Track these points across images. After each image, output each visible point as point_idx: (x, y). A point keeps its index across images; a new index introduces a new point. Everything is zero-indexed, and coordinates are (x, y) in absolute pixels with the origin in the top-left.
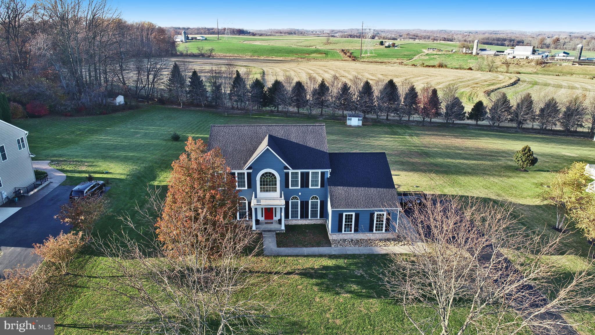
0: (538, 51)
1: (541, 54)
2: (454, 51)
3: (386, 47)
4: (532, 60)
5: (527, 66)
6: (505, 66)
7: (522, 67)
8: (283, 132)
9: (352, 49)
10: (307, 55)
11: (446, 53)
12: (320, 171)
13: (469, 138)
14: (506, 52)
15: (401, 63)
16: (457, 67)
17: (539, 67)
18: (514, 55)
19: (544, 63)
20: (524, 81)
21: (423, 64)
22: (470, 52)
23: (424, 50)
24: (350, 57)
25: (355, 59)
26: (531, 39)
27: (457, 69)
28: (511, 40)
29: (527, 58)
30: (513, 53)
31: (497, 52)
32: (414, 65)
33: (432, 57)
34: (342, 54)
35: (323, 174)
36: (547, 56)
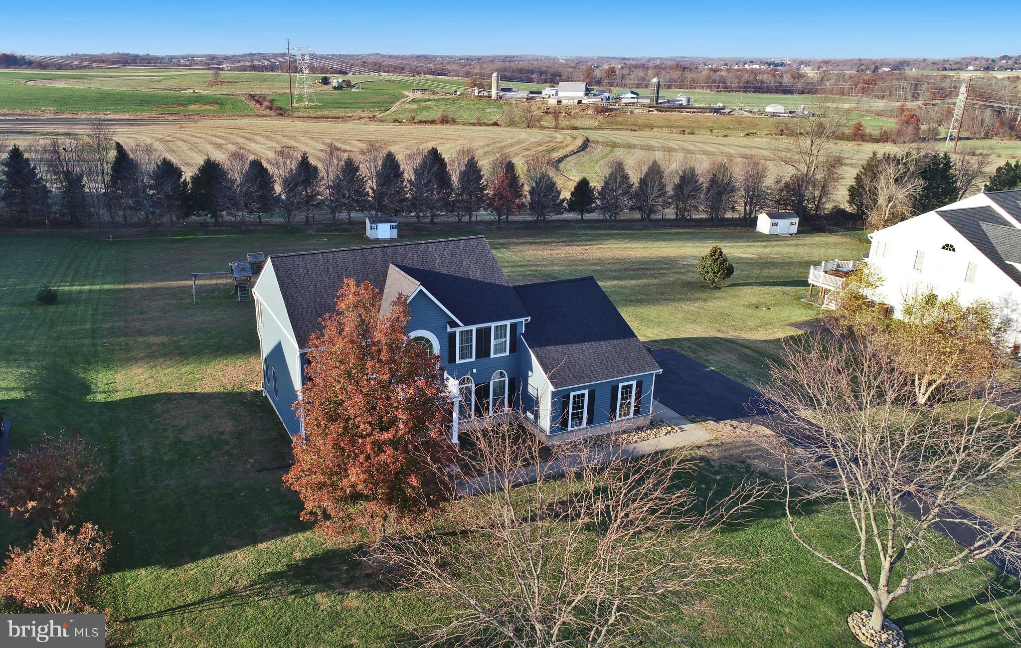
0: (593, 89)
1: (599, 95)
2: (458, 93)
3: (335, 88)
4: (588, 106)
5: (582, 117)
6: (550, 117)
7: (575, 117)
8: (415, 256)
9: (269, 92)
10: (181, 108)
11: (445, 97)
12: (508, 323)
13: (587, 243)
14: (544, 92)
15: (372, 118)
16: (471, 121)
17: (600, 117)
18: (559, 98)
19: (608, 110)
20: (597, 142)
21: (413, 118)
22: (486, 94)
23: (406, 93)
24: (271, 109)
25: (282, 113)
26: (571, 70)
27: (474, 124)
28: (541, 73)
29: (580, 102)
30: (557, 94)
31: (531, 93)
32: (396, 121)
33: (424, 104)
34: (252, 104)
35: (514, 327)
36: (608, 99)
